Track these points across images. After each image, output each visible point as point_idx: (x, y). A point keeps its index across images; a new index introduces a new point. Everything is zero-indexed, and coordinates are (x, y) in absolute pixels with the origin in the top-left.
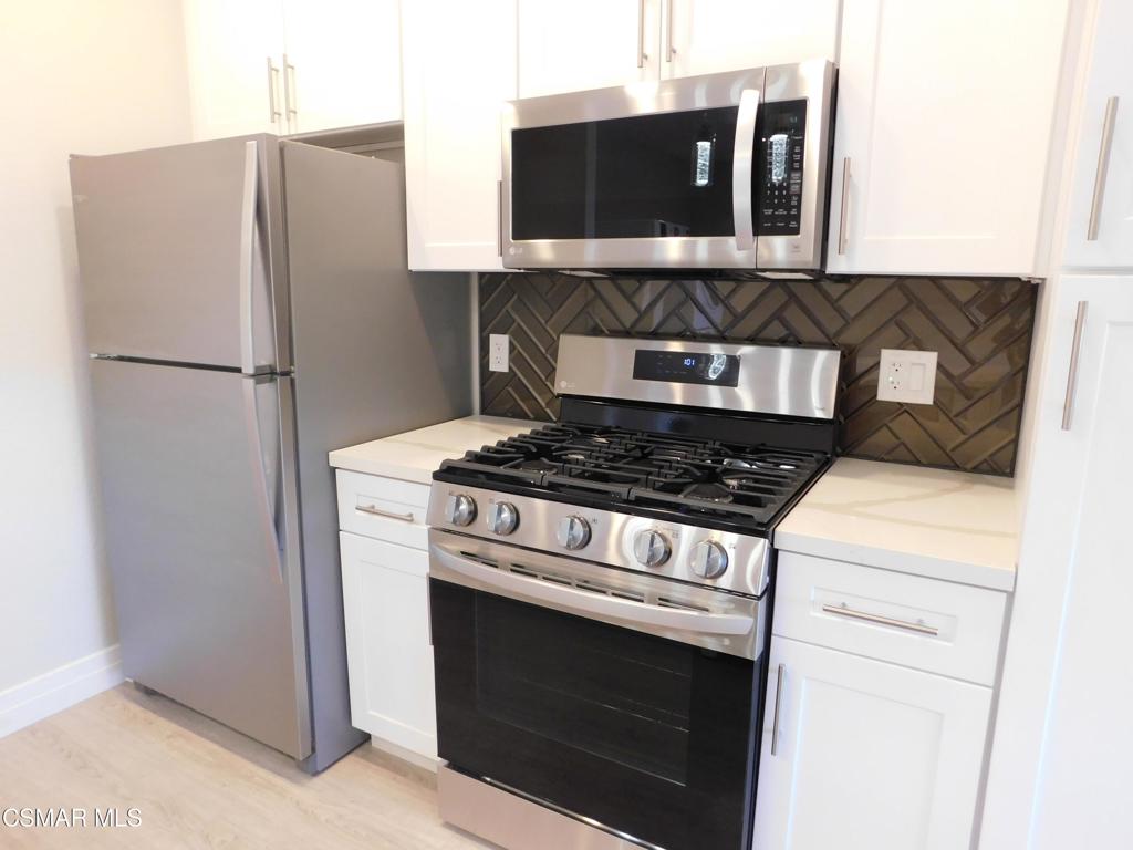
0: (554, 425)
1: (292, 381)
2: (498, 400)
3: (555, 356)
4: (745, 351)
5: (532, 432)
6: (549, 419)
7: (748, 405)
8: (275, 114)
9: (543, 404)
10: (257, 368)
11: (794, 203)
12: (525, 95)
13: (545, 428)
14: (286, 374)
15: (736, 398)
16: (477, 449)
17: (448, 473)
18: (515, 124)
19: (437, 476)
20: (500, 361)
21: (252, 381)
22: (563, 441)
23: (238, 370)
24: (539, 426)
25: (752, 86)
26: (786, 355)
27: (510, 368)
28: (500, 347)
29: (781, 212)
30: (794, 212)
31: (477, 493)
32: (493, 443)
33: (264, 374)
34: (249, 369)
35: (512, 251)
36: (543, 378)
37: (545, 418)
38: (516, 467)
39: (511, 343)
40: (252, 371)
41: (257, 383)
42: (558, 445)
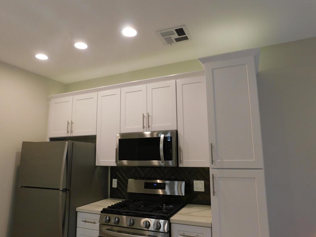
0: (127, 200)
1: (70, 191)
2: (114, 194)
3: (127, 184)
4: (167, 182)
5: (122, 201)
6: (126, 199)
7: (168, 193)
8: (68, 132)
9: (125, 195)
10: (63, 189)
11: (171, 155)
12: (121, 132)
13: (125, 200)
14: (69, 190)
15: (165, 192)
16: (110, 205)
17: (104, 211)
18: (119, 138)
19: (102, 212)
20: (115, 185)
21: (61, 192)
22: (129, 203)
23: (59, 189)
24: (124, 200)
25: (163, 134)
26: (176, 182)
27: (117, 187)
28: (115, 181)
29: (169, 156)
30: (171, 156)
31: (110, 215)
32: (113, 204)
33: (64, 190)
34: (61, 189)
35: (118, 163)
36: (125, 189)
37: (125, 198)
38: (119, 209)
39: (117, 181)
40: (62, 190)
41: (63, 192)
42: (128, 204)
